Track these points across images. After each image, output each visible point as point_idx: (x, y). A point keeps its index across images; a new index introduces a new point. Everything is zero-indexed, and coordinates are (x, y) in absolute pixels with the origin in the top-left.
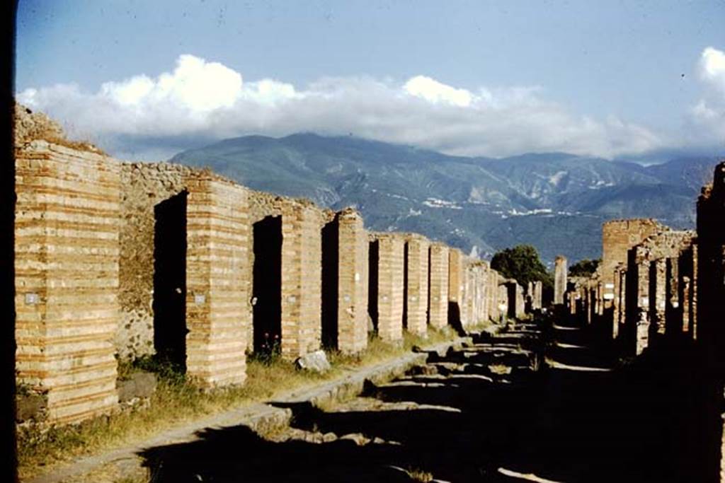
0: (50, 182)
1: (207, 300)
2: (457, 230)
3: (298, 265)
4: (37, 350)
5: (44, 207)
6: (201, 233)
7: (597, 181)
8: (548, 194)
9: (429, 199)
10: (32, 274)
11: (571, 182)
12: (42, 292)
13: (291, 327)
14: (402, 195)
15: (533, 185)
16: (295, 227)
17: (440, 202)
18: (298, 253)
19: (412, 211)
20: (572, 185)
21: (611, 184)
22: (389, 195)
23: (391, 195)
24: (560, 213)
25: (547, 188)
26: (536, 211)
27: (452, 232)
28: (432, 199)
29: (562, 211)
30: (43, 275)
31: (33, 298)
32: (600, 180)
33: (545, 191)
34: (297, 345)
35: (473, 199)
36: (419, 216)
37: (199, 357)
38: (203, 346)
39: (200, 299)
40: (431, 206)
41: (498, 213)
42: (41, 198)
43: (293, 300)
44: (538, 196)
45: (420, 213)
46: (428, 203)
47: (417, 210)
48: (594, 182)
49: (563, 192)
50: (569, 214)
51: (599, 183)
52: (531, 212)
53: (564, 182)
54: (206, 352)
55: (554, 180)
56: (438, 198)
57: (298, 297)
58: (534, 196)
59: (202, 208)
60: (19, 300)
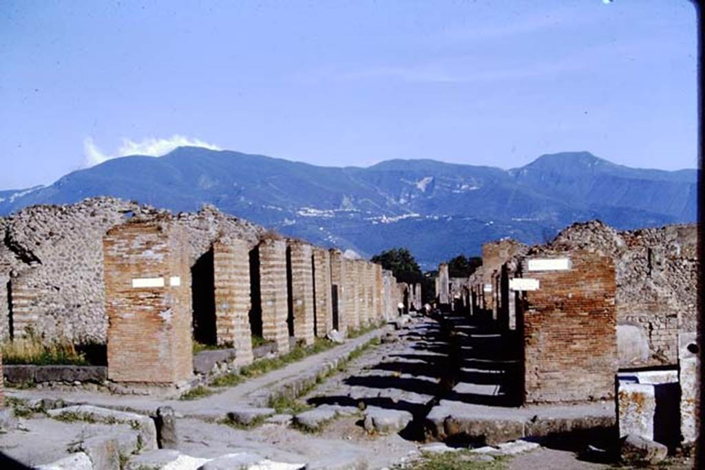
0: (275, 256)
1: (304, 303)
2: (330, 237)
3: (325, 283)
4: (272, 324)
5: (272, 266)
6: (299, 270)
7: (461, 186)
8: (415, 199)
9: (302, 209)
10: (268, 294)
11: (437, 187)
12: (274, 300)
13: (322, 317)
14: (277, 206)
15: (401, 191)
16: (322, 262)
17: (312, 211)
18: (324, 276)
19: (286, 221)
20: (438, 190)
21: (474, 188)
22: (264, 206)
23: (267, 206)
24: (427, 217)
25: (414, 194)
26: (405, 216)
27: (326, 240)
28: (306, 208)
29: (429, 214)
30: (274, 294)
31: (270, 303)
32: (465, 184)
33: (413, 196)
34: (325, 327)
35: (345, 207)
36: (293, 225)
37: (301, 330)
38: (302, 325)
39: (299, 302)
40: (306, 215)
41: (368, 219)
42: (271, 263)
43: (322, 302)
44: (406, 201)
45: (294, 222)
46: (301, 213)
47: (292, 220)
48: (458, 186)
49: (430, 197)
50: (436, 218)
51: (463, 187)
52: (400, 217)
53: (430, 187)
54: (304, 328)
55: (421, 185)
56: (311, 208)
57: (325, 300)
58: (402, 201)
59: (299, 258)
60: (263, 305)
